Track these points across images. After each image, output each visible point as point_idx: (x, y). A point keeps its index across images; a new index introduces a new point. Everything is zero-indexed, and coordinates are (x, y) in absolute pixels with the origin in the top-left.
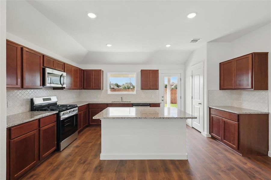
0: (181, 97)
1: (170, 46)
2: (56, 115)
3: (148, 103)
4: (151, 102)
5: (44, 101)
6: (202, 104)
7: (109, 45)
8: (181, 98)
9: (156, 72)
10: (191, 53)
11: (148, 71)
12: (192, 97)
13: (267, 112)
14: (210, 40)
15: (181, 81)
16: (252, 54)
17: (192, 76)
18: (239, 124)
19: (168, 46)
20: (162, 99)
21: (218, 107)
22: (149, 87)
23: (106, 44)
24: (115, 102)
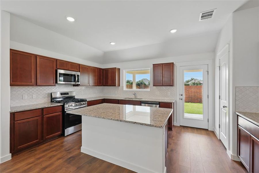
0: (208, 95)
2: (61, 106)
3: (157, 101)
4: (160, 101)
5: (61, 95)
7: (113, 44)
8: (208, 98)
9: (170, 66)
11: (160, 65)
12: (220, 96)
15: (208, 74)
19: (173, 31)
20: (181, 97)
22: (162, 82)
23: (110, 43)
24: (129, 98)
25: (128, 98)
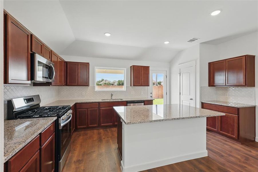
0: (167, 93)
1: (169, 43)
6: (194, 99)
7: (108, 35)
9: (147, 69)
10: (180, 52)
11: (139, 67)
12: (180, 93)
13: (254, 105)
14: (204, 41)
15: (166, 78)
16: (245, 56)
17: (180, 74)
18: (238, 117)
19: (167, 43)
20: (151, 95)
21: (211, 101)
22: (141, 83)
23: (105, 33)
24: (104, 100)
25: (106, 100)
